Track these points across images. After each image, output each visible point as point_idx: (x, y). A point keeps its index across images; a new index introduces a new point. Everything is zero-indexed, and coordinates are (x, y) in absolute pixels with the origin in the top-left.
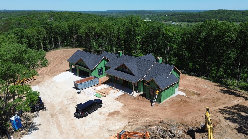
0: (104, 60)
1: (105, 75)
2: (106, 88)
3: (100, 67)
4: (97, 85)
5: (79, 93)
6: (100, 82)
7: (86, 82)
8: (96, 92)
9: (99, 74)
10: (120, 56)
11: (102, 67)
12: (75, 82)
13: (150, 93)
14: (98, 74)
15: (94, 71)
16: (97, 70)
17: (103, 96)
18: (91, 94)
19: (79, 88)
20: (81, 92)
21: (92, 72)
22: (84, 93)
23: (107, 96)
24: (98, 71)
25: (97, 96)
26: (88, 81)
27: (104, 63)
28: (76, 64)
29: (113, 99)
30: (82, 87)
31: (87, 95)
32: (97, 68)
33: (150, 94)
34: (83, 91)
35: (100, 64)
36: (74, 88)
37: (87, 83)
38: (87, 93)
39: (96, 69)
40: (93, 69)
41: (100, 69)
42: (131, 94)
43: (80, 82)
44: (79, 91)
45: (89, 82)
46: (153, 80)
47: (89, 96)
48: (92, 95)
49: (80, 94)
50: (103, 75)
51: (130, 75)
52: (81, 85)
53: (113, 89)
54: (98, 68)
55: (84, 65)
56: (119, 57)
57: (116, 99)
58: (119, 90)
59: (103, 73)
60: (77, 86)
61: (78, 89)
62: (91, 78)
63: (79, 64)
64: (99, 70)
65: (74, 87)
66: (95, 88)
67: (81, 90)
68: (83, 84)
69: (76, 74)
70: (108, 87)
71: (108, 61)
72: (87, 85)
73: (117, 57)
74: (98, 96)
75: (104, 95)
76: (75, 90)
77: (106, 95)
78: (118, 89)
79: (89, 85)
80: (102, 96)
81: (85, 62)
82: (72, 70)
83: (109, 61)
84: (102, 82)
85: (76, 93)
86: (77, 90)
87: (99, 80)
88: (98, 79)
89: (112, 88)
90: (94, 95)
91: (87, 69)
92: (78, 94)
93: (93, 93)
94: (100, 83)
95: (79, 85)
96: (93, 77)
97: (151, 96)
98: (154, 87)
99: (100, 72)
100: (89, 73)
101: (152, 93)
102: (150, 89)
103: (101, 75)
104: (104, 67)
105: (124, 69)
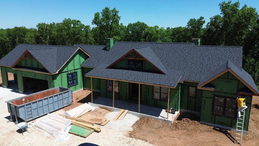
0: (78, 56)
1: (82, 87)
2: (93, 110)
3: (70, 67)
4: (69, 106)
5: (21, 131)
6: (74, 100)
7: (42, 100)
8: (70, 121)
9: (70, 82)
10: (110, 46)
11: (75, 70)
12: (12, 102)
13: (213, 108)
14: (68, 84)
15: (59, 77)
16: (64, 75)
17: (92, 130)
18: (60, 129)
19: (21, 117)
20: (27, 127)
21: (56, 79)
22: (37, 128)
23: (102, 128)
24: (68, 77)
25: (76, 133)
26: (47, 98)
27: (78, 61)
28: (16, 66)
29: (121, 135)
30: (30, 113)
31: (46, 133)
32: (65, 70)
33: (213, 111)
34: (33, 124)
35: (72, 62)
36: (8, 120)
37: (45, 102)
38: (46, 127)
39: (64, 72)
40: (57, 73)
41: (71, 74)
42: (160, 117)
43: (26, 101)
44: (22, 125)
45: (50, 100)
46: (229, 72)
47: (54, 135)
48: (62, 132)
49: (24, 133)
50: (78, 86)
51: (149, 73)
52: (29, 109)
53: (110, 110)
54: (68, 71)
55: (35, 66)
56: (108, 48)
57: (131, 135)
58: (127, 111)
59: (77, 83)
60: (17, 112)
61: (20, 120)
62: (53, 92)
63: (23, 64)
64: (69, 74)
65: (8, 118)
66: (66, 113)
67: (28, 123)
68: (34, 106)
69: (18, 89)
70: (96, 109)
71: (86, 57)
72: (46, 108)
73: (105, 49)
74: (80, 134)
75: (96, 127)
76: (13, 123)
77: (99, 126)
78: (122, 110)
79: (51, 106)
80: (90, 132)
81: (37, 58)
82: (7, 84)
83: (88, 57)
84: (78, 100)
85: (13, 132)
86: (17, 122)
87: (73, 95)
88: (70, 92)
89: (106, 109)
90: (68, 130)
91: (41, 73)
92: (18, 133)
93: (63, 125)
94: (74, 102)
95: (23, 109)
96: (58, 90)
97: (215, 117)
98: (228, 93)
99: (71, 80)
100: (47, 81)
101: (222, 109)
102: (214, 98)
103: (74, 85)
104: (78, 69)
105: (132, 63)
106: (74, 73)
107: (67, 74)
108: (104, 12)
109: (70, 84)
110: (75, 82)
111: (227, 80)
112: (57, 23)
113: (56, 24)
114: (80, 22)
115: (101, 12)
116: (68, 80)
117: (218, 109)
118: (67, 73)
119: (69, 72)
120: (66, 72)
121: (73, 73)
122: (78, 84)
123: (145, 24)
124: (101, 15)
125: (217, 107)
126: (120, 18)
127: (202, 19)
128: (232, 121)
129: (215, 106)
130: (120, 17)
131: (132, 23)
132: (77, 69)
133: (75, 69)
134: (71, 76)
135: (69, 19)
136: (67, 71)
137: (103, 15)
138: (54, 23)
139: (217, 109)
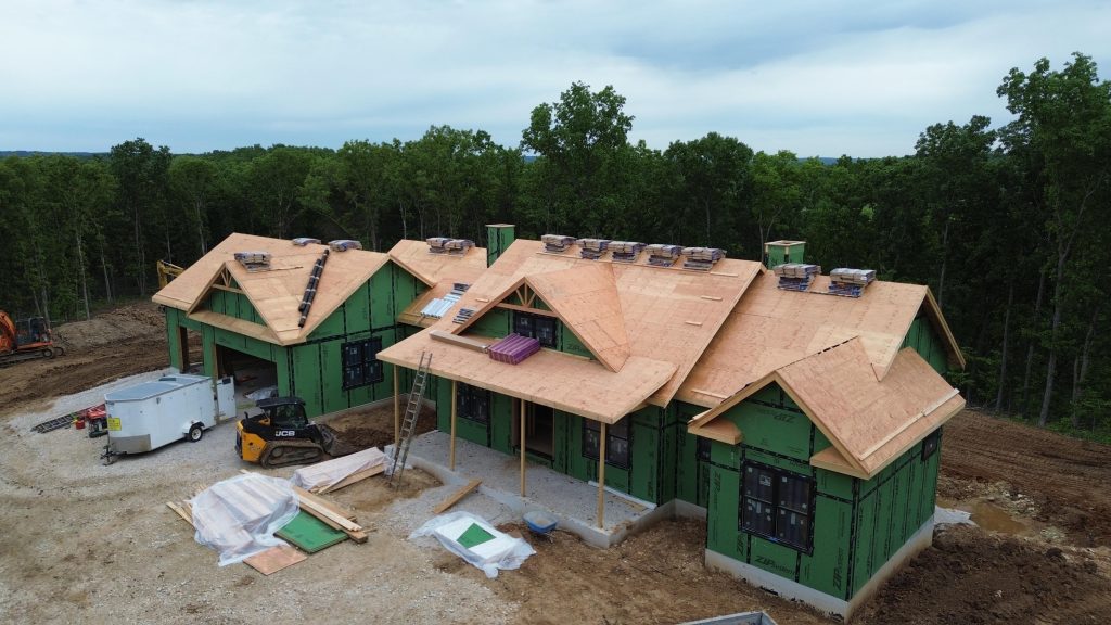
0: (386, 281)
3: (356, 324)
9: (351, 373)
10: (498, 251)
11: (373, 331)
13: (742, 504)
14: (346, 377)
16: (333, 349)
17: (343, 536)
21: (300, 359)
24: (344, 355)
27: (387, 302)
28: (200, 310)
32: (337, 329)
33: (742, 514)
39: (330, 339)
40: (303, 339)
41: (359, 345)
46: (774, 384)
50: (381, 386)
54: (345, 336)
55: (245, 313)
56: (492, 258)
63: (218, 305)
64: (352, 345)
83: (428, 288)
97: (749, 539)
98: (785, 457)
99: (358, 366)
100: (274, 365)
101: (768, 511)
102: (743, 468)
103: (369, 384)
104: (386, 328)
105: (526, 323)
106: (370, 341)
107: (343, 346)
108: (568, 104)
109: (352, 376)
110: (372, 372)
111: (779, 411)
112: (407, 144)
113: (403, 145)
114: (488, 137)
115: (556, 105)
116: (344, 363)
117: (759, 511)
118: (343, 341)
119: (349, 338)
120: (338, 337)
121: (364, 342)
122: (382, 380)
123: (740, 144)
124: (554, 114)
125: (754, 504)
126: (632, 122)
127: (978, 128)
128: (799, 557)
129: (749, 501)
130: (631, 118)
131: (685, 141)
132: (380, 329)
133: (373, 327)
134: (355, 352)
135: (444, 127)
136: (343, 333)
137: (562, 116)
138: (397, 142)
139: (754, 509)
